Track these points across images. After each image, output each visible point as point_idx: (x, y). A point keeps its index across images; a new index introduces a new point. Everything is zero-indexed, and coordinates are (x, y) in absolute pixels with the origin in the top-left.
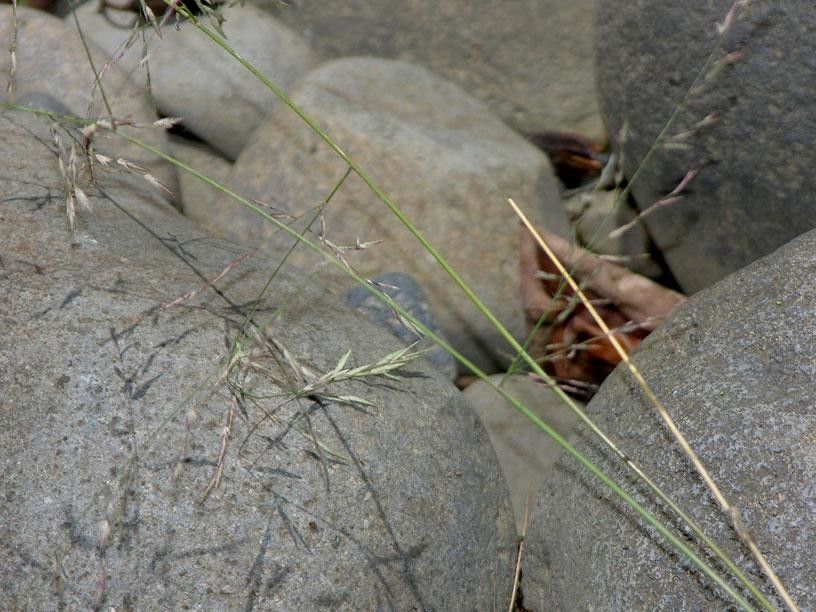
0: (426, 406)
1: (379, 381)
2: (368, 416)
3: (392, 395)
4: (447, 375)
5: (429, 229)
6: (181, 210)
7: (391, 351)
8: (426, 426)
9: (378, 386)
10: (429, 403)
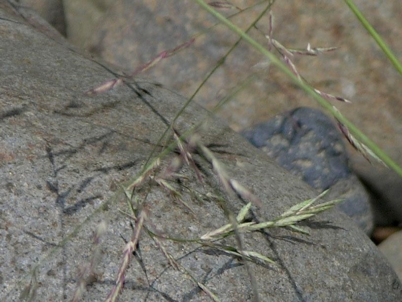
0: (337, 263)
1: (284, 232)
2: (271, 272)
3: (298, 248)
4: (363, 226)
5: (346, 58)
6: (64, 31)
7: (300, 200)
8: (337, 285)
9: (282, 238)
10: (341, 259)
